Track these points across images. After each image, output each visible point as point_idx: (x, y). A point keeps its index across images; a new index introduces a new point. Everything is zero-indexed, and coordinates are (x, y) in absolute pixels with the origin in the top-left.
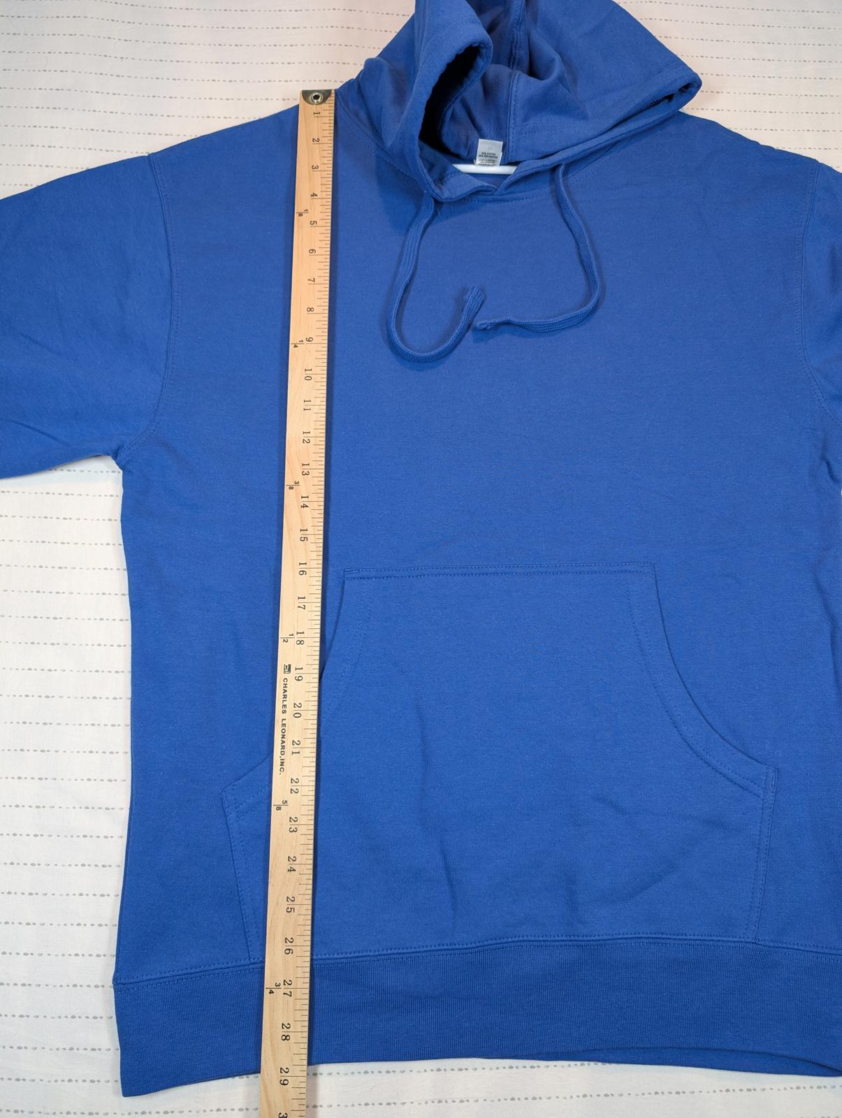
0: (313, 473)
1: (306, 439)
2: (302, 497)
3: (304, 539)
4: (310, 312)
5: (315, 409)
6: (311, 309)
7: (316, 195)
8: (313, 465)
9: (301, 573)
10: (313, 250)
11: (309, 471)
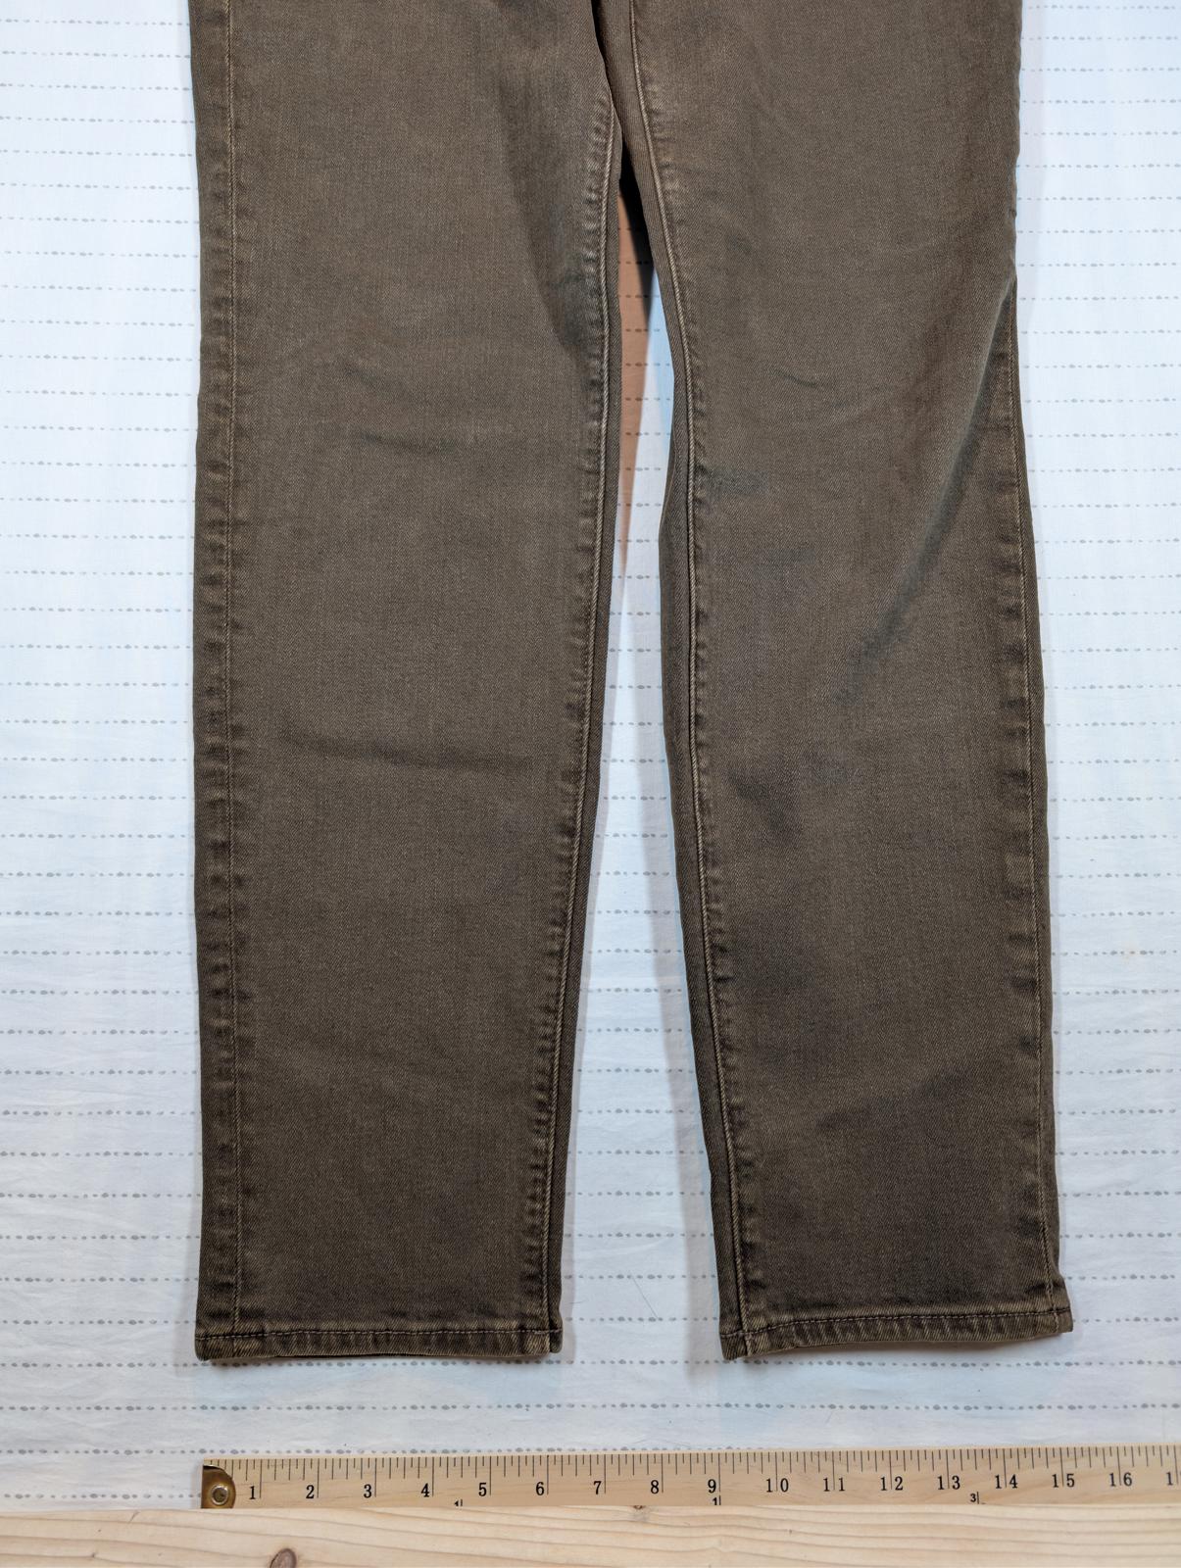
0: (955, 1469)
1: (895, 1484)
2: (998, 1487)
3: (1071, 1480)
4: (659, 1486)
5: (840, 1469)
6: (655, 1486)
7: (426, 1486)
8: (940, 1470)
9: (1128, 1481)
10: (538, 1488)
11: (950, 1478)
